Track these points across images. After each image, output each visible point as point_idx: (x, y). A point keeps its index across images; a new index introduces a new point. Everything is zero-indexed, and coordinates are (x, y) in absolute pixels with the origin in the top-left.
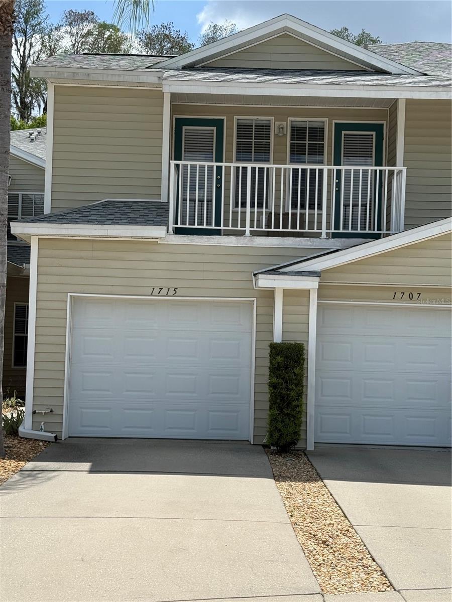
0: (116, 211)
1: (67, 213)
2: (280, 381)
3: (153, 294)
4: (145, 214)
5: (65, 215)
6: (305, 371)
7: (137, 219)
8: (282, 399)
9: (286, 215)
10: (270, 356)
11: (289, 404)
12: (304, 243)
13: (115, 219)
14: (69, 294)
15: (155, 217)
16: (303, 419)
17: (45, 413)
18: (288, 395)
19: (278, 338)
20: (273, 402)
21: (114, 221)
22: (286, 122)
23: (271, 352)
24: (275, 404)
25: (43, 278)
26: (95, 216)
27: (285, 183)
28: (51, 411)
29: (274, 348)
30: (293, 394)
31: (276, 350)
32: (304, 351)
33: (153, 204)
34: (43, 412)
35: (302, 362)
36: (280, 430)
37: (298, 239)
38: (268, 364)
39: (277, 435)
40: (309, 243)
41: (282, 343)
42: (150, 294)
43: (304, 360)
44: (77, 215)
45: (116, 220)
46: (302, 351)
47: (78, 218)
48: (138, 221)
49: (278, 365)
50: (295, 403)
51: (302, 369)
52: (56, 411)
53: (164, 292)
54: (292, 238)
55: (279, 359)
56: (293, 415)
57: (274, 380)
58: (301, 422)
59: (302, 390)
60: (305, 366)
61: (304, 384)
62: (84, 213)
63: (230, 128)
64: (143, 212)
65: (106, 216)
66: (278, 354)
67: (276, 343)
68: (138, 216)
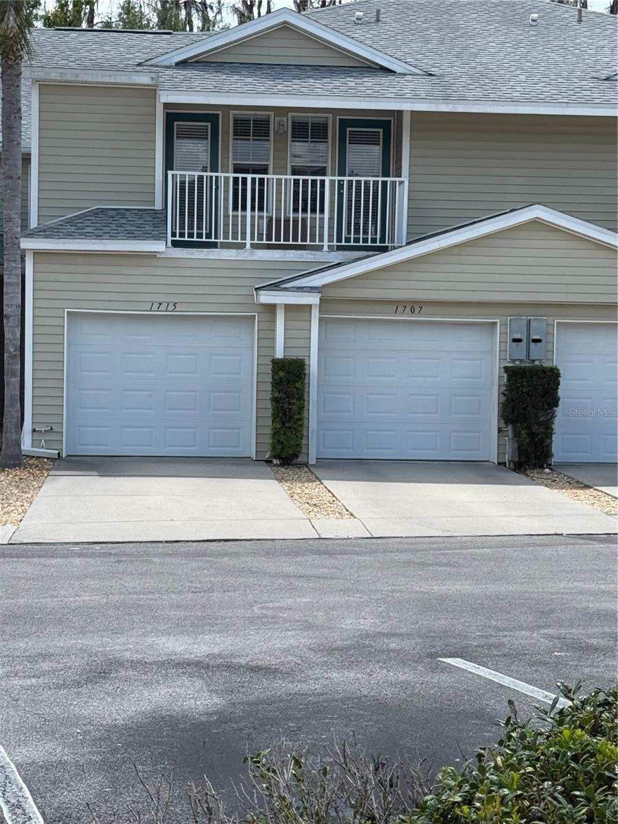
0: (110, 222)
1: (61, 225)
2: (283, 396)
3: (152, 309)
4: (142, 226)
5: (59, 227)
6: (306, 386)
7: (135, 232)
8: (284, 413)
9: (287, 221)
10: (273, 371)
11: (291, 417)
12: (305, 256)
13: (112, 231)
14: (66, 310)
15: (152, 228)
16: (305, 433)
17: (45, 431)
18: (290, 409)
19: (279, 354)
20: (275, 416)
21: (111, 234)
22: (286, 119)
23: (273, 367)
24: (277, 417)
25: (40, 294)
26: (89, 228)
27: (285, 193)
28: (51, 429)
29: (276, 363)
30: (294, 407)
31: (278, 365)
32: (306, 367)
33: (147, 212)
34: (43, 429)
35: (303, 376)
36: (282, 443)
37: (300, 252)
38: (271, 380)
39: (279, 447)
40: (311, 256)
41: (284, 359)
42: (149, 309)
43: (305, 374)
44: (72, 228)
45: (113, 233)
46: (304, 366)
47: (73, 230)
48: (136, 235)
49: (280, 380)
50: (297, 417)
51: (303, 384)
52: (56, 428)
53: (163, 307)
54: (294, 251)
55: (281, 374)
56: (295, 429)
57: (276, 395)
58: (303, 435)
59: (304, 404)
60: (306, 381)
61: (306, 399)
62: (78, 225)
63: (226, 124)
64: (139, 222)
65: (102, 228)
66: (280, 369)
67: (278, 359)
68: (134, 228)
